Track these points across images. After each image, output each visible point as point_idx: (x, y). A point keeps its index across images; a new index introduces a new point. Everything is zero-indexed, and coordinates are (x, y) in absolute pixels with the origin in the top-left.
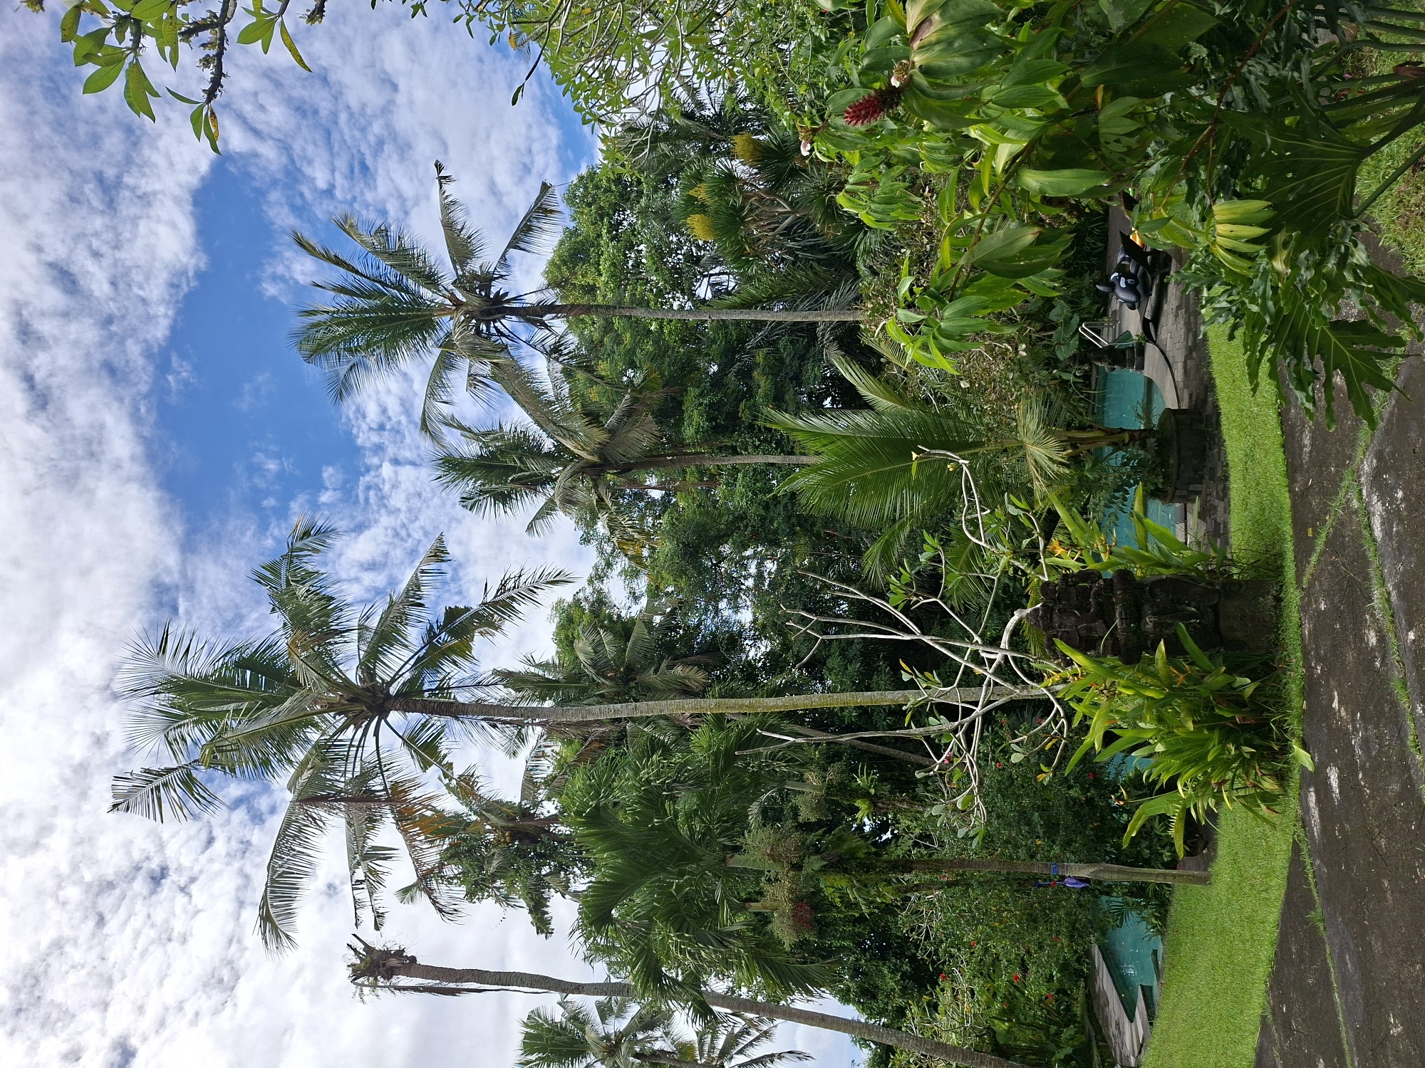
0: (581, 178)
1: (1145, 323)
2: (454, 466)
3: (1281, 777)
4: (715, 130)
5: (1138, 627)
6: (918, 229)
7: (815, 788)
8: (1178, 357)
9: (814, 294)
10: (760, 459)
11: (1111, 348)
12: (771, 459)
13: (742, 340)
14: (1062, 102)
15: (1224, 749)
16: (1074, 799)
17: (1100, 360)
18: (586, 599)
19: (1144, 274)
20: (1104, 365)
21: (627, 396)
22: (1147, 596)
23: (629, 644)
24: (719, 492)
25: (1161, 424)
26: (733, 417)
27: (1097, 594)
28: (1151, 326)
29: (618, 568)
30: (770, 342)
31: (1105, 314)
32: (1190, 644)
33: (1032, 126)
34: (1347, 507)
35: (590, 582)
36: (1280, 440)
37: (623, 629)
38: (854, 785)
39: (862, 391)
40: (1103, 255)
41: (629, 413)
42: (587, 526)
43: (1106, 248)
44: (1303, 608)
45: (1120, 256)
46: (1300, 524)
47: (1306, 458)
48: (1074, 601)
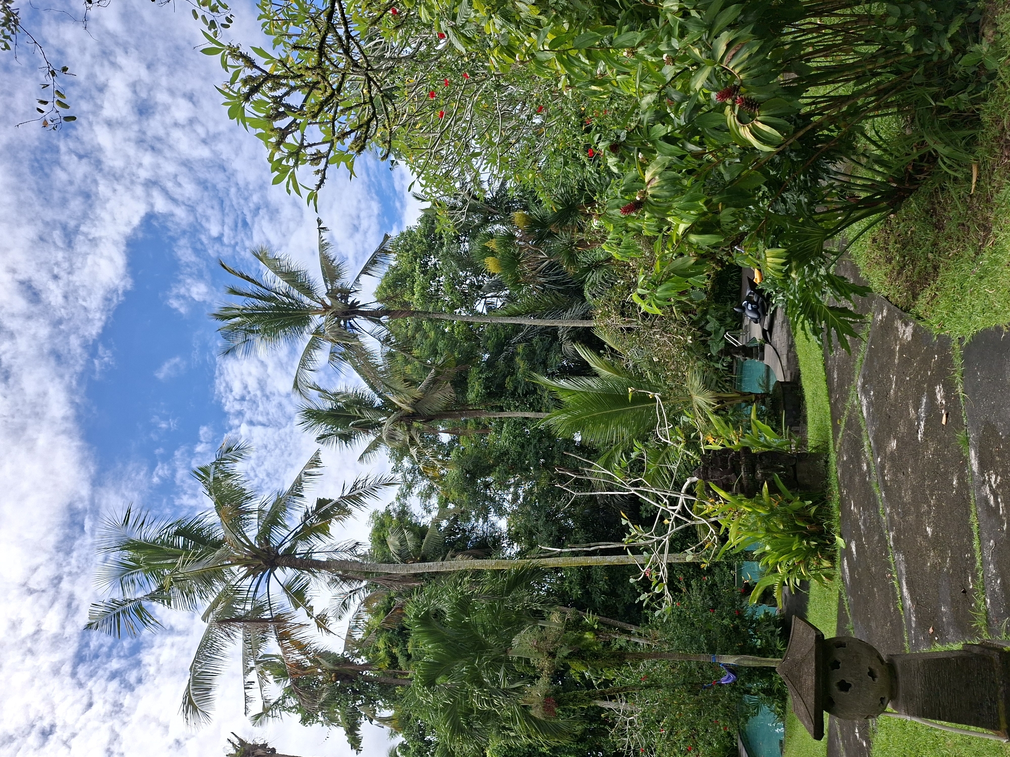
0: (402, 234)
1: (764, 332)
2: (314, 415)
3: (832, 559)
4: (494, 208)
5: (754, 476)
6: (628, 269)
7: (558, 625)
8: (783, 351)
9: (556, 310)
10: (520, 415)
11: (744, 346)
12: (527, 415)
13: (508, 337)
14: (705, 209)
15: (801, 544)
16: (726, 627)
17: (737, 353)
18: (394, 510)
19: (762, 303)
20: (739, 357)
21: (433, 371)
22: (758, 460)
23: (425, 541)
24: (491, 437)
25: (774, 390)
26: (501, 387)
27: (732, 459)
28: (767, 334)
29: (416, 490)
30: (527, 340)
31: (741, 327)
32: (781, 486)
33: (693, 218)
34: (853, 406)
35: (398, 499)
36: (825, 377)
37: (420, 532)
38: (584, 623)
39: (592, 365)
40: (739, 293)
41: (434, 381)
42: (397, 460)
43: (741, 288)
44: (837, 463)
45: (748, 292)
46: (834, 420)
47: (836, 384)
48: (720, 464)
